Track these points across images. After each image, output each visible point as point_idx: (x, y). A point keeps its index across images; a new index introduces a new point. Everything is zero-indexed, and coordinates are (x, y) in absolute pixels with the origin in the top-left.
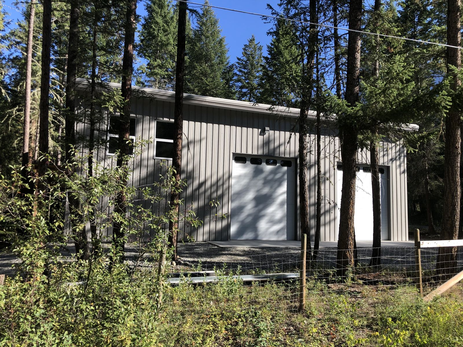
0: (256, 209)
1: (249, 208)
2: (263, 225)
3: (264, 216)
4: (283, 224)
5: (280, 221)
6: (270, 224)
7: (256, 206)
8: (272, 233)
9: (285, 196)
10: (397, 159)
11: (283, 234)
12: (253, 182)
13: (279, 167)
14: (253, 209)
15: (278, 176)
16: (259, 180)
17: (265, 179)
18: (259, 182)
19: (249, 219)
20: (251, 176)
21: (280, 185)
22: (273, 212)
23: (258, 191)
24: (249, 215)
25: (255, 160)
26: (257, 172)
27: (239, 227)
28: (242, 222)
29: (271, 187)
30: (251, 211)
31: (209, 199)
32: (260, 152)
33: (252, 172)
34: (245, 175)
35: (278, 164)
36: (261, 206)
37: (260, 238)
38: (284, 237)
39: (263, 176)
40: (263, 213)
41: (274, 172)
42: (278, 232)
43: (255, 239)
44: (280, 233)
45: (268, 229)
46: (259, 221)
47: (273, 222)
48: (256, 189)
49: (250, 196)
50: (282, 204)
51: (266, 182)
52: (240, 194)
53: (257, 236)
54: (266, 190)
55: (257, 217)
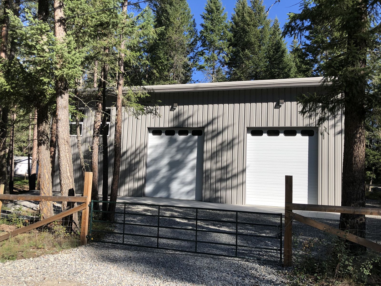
0: (170, 172)
1: (164, 172)
2: (175, 186)
3: (176, 178)
4: (193, 186)
5: (190, 183)
6: (181, 185)
7: (170, 170)
8: (182, 193)
9: (195, 162)
10: (330, 118)
11: (193, 195)
12: (168, 150)
13: (190, 136)
14: (166, 173)
15: (190, 144)
16: (173, 148)
17: (178, 147)
18: (173, 149)
19: (164, 181)
20: (166, 145)
21: (191, 151)
22: (185, 175)
23: (172, 157)
24: (163, 178)
25: (169, 132)
26: (171, 142)
27: (155, 187)
28: (158, 183)
29: (183, 154)
30: (165, 174)
31: (129, 164)
32: (171, 125)
33: (167, 142)
34: (161, 145)
35: (189, 134)
36: (174, 170)
37: (172, 197)
38: (193, 197)
39: (176, 144)
40: (176, 175)
41: (186, 141)
42: (188, 193)
43: (168, 198)
44: (190, 194)
45: (179, 189)
46: (171, 183)
47: (184, 184)
48: (170, 156)
49: (165, 161)
50: (192, 169)
51: (179, 150)
52: (156, 160)
53: (169, 195)
54: (179, 157)
55: (170, 179)
